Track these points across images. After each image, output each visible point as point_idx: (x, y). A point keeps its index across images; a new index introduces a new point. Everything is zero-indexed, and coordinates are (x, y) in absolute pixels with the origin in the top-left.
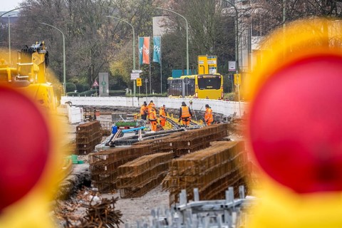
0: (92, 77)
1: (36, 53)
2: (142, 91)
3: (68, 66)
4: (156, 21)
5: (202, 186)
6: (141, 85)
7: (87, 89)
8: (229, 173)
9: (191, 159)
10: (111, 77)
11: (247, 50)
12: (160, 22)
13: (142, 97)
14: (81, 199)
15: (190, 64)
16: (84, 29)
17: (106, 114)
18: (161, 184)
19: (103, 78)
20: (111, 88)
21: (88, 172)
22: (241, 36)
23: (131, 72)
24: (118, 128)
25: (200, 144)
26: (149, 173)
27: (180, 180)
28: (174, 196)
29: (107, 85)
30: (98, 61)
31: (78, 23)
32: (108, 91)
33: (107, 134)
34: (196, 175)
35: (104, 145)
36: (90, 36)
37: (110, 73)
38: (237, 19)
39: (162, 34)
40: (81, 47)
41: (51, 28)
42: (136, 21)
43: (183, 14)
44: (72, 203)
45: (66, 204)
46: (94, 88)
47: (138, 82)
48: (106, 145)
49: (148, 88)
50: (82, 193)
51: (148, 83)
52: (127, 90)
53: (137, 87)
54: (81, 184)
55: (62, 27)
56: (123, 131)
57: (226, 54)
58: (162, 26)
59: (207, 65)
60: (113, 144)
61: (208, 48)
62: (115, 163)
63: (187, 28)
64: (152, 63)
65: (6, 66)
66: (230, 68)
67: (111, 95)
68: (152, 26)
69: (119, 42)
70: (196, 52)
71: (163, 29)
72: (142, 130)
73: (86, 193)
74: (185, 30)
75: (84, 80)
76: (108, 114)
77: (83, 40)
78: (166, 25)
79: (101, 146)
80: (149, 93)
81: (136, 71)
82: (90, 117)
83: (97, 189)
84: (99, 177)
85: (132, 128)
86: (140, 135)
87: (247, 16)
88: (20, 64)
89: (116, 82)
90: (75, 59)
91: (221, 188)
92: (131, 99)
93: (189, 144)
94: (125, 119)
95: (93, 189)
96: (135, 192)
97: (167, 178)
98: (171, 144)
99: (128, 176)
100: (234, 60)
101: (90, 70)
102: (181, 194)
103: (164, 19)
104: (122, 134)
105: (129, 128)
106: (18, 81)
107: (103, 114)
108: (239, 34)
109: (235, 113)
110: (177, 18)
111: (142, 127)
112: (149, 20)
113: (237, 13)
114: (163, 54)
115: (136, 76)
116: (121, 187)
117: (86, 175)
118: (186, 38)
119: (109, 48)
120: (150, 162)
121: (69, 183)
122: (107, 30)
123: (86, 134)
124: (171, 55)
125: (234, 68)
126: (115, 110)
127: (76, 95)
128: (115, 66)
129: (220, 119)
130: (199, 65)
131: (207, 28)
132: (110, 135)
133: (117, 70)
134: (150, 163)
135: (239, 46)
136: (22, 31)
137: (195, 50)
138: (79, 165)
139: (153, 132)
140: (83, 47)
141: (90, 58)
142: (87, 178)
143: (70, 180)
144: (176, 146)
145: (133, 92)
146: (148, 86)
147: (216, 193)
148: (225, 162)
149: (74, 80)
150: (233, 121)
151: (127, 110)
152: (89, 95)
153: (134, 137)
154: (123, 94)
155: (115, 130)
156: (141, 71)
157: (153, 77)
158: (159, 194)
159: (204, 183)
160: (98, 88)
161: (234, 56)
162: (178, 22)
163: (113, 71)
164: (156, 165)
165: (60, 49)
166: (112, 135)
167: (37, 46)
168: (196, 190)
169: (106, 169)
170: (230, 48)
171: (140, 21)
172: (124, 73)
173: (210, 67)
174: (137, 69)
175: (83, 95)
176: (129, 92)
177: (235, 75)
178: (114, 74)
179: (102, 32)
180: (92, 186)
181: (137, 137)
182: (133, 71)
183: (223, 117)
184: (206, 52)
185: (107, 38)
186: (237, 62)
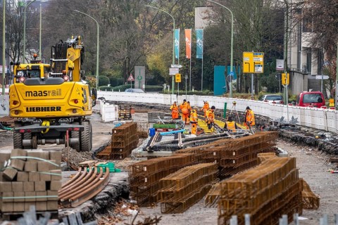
0: (128, 70)
1: (72, 49)
2: (182, 88)
3: (102, 58)
4: (198, 12)
5: (253, 210)
6: (180, 81)
7: (121, 83)
8: (280, 194)
9: (242, 181)
10: (147, 71)
11: (296, 48)
12: (203, 14)
13: (181, 94)
14: (119, 213)
15: (234, 60)
16: (120, 18)
17: (142, 112)
18: (205, 198)
19: (140, 72)
20: (148, 83)
21: (127, 183)
22: (291, 32)
23: (170, 67)
24: (156, 130)
25: (246, 154)
26: (192, 187)
27: (230, 202)
28: (222, 219)
29: (144, 80)
30: (133, 53)
31: (113, 11)
32: (144, 86)
33: (144, 136)
34: (247, 197)
35: (141, 150)
36: (127, 26)
37: (147, 67)
38: (287, 14)
39: (205, 26)
40: (116, 37)
41: (85, 16)
42: (176, 11)
43: (229, 6)
44: (109, 218)
45: (103, 218)
46: (129, 82)
47: (177, 78)
48: (144, 150)
49: (188, 85)
50: (120, 206)
51: (188, 80)
52: (165, 85)
53: (176, 84)
54: (119, 196)
55: (97, 15)
56: (161, 133)
57: (274, 51)
58: (205, 18)
59: (253, 62)
60: (152, 149)
61: (254, 44)
62: (156, 174)
63: (233, 21)
64: (193, 58)
65: (39, 62)
66: (277, 67)
67: (147, 90)
68: (194, 17)
69: (157, 33)
70: (242, 48)
71: (206, 21)
72: (182, 133)
73: (124, 206)
74: (230, 24)
75: (119, 73)
76: (144, 112)
77: (118, 30)
78: (209, 17)
79: (138, 150)
80: (188, 89)
81: (175, 66)
82: (125, 115)
83: (136, 202)
84: (138, 188)
85: (171, 131)
86: (180, 139)
87: (299, 11)
88: (53, 60)
89: (153, 77)
90: (110, 51)
91: (272, 210)
92: (169, 96)
93: (234, 154)
94: (162, 118)
95: (132, 201)
96: (176, 206)
97: (211, 193)
98: (215, 154)
99: (171, 190)
100: (282, 58)
101: (125, 62)
102: (231, 220)
103: (207, 11)
104: (160, 138)
105: (167, 130)
106: (52, 78)
107: (137, 112)
108: (289, 30)
109: (283, 118)
110: (222, 10)
111: (182, 130)
112: (191, 10)
113: (288, 7)
114: (205, 48)
115: (175, 71)
116: (162, 201)
117: (125, 186)
118: (230, 32)
119: (147, 39)
120: (193, 174)
121: (107, 195)
122: (145, 20)
123: (122, 137)
124: (214, 50)
125: (283, 67)
126: (151, 107)
127: (109, 90)
128: (153, 59)
129: (265, 123)
130: (244, 61)
131: (255, 21)
132: (146, 137)
133: (155, 64)
134: (194, 176)
135: (289, 42)
136: (53, 18)
137: (240, 45)
138: (116, 174)
139: (193, 136)
140: (118, 38)
141: (126, 50)
142: (125, 190)
143: (107, 193)
144: (220, 155)
145: (171, 88)
146: (188, 81)
147: (267, 216)
148: (277, 183)
149: (107, 73)
150: (280, 126)
151: (164, 108)
152: (123, 90)
153: (173, 142)
154: (160, 91)
155: (152, 133)
156: (181, 66)
157: (193, 73)
158: (202, 211)
159: (255, 206)
160: (133, 82)
161: (283, 53)
162: (223, 15)
163: (150, 65)
164: (200, 177)
165: (93, 39)
166: (149, 138)
167: (72, 41)
168: (247, 216)
169: (146, 181)
170: (279, 45)
171: (181, 11)
172: (162, 67)
173: (256, 65)
174: (176, 63)
175: (117, 90)
176: (167, 88)
177: (283, 74)
178: (151, 68)
179: (140, 22)
180: (130, 197)
181: (177, 142)
182: (172, 66)
183: (269, 121)
184: (251, 47)
185: (144, 28)
186: (286, 61)
